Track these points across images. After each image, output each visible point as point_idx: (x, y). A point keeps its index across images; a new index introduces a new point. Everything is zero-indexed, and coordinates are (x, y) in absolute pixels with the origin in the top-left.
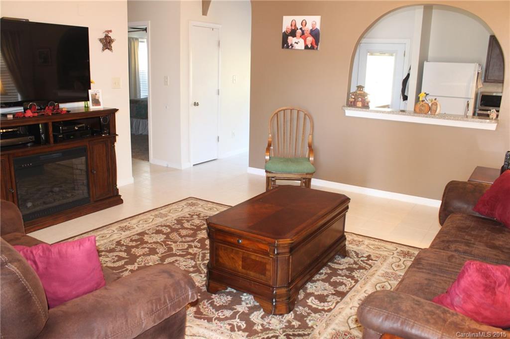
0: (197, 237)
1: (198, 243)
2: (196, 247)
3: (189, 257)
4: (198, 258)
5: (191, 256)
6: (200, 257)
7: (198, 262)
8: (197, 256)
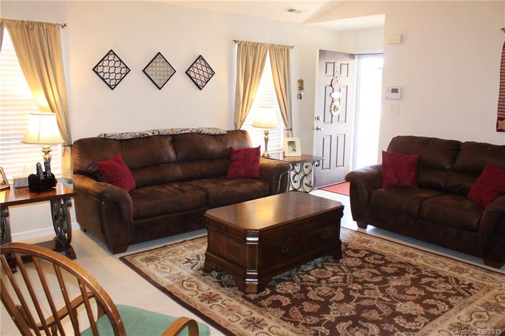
0: (355, 304)
1: (352, 296)
2: (355, 291)
3: (360, 280)
4: (350, 278)
5: (357, 280)
6: (348, 278)
7: (350, 274)
8: (352, 279)
